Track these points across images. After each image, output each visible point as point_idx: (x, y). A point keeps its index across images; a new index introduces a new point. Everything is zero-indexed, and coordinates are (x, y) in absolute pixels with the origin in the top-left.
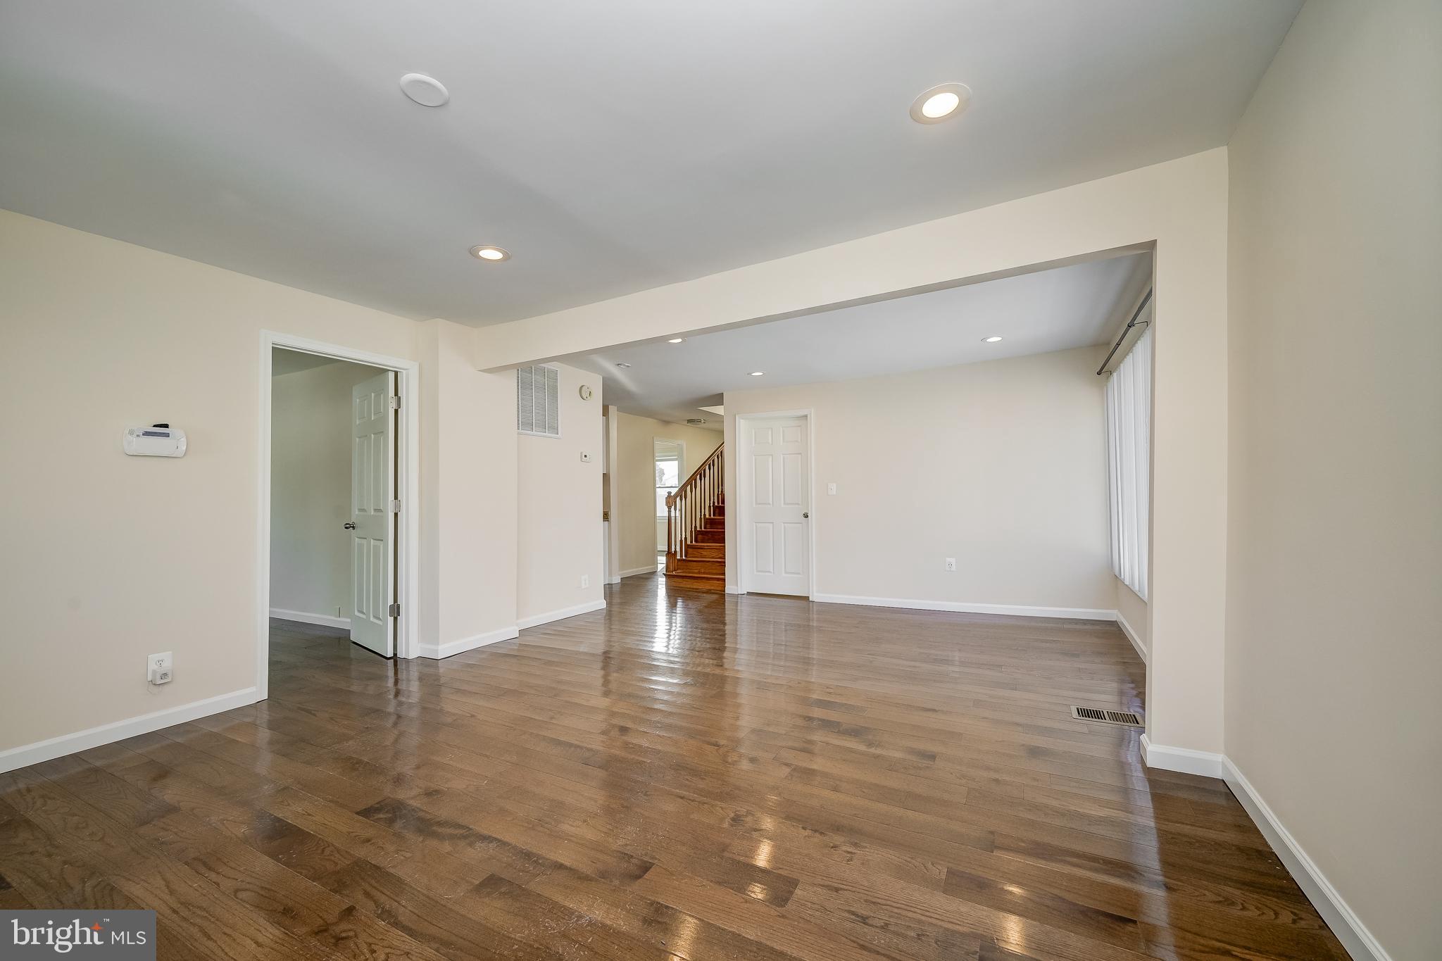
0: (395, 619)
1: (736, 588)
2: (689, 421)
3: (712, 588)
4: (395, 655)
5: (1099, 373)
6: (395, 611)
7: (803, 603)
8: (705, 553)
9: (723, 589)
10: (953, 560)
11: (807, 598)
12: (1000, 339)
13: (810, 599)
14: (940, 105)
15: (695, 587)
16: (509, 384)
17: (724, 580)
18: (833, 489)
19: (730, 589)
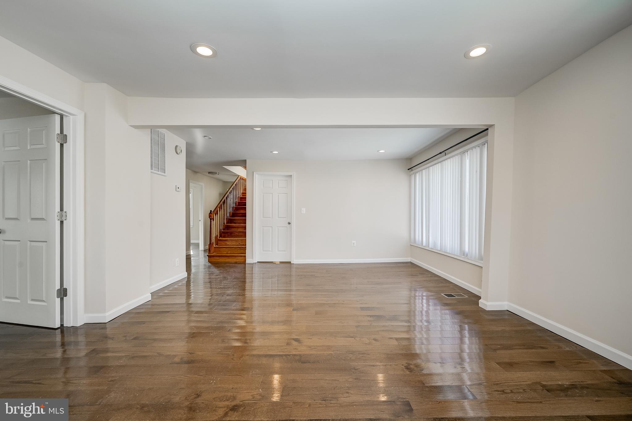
0: (62, 300)
1: (252, 260)
2: (209, 173)
3: (238, 261)
4: (62, 325)
5: (408, 169)
6: (63, 293)
7: (288, 265)
8: (228, 243)
9: (244, 261)
10: (355, 242)
11: (290, 262)
12: (384, 151)
13: (292, 263)
14: (478, 52)
15: (227, 261)
16: (145, 138)
17: (245, 256)
18: (304, 210)
19: (249, 260)
